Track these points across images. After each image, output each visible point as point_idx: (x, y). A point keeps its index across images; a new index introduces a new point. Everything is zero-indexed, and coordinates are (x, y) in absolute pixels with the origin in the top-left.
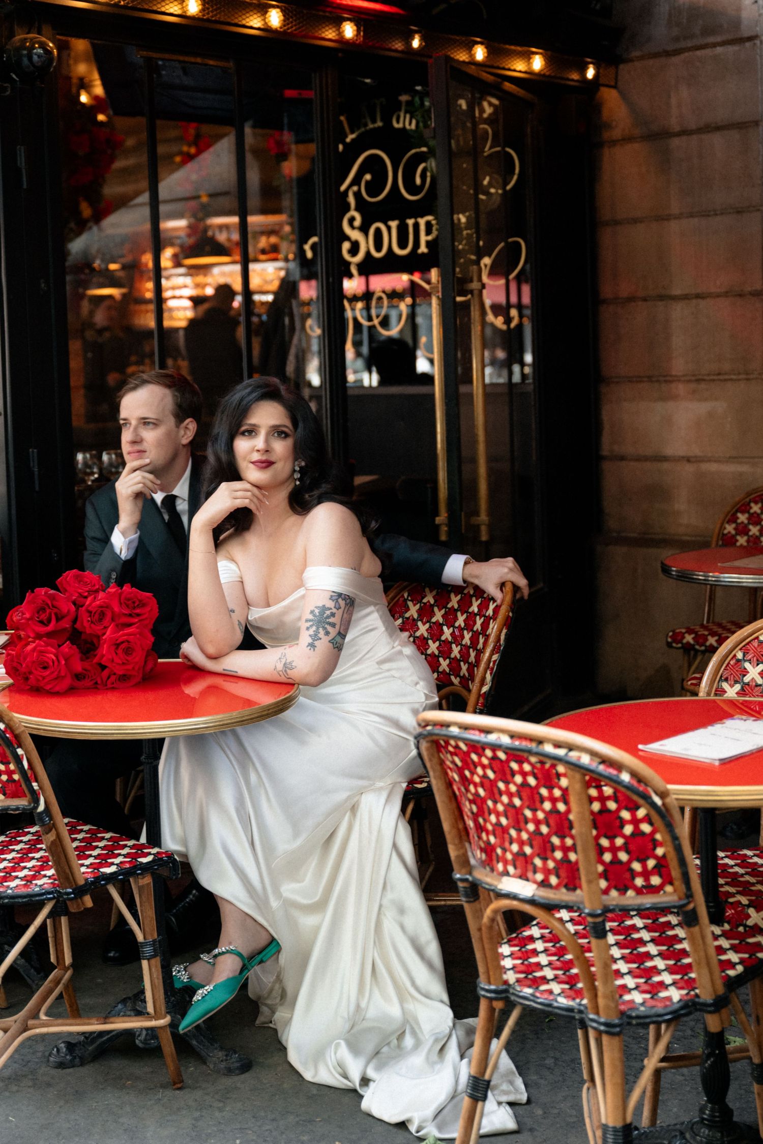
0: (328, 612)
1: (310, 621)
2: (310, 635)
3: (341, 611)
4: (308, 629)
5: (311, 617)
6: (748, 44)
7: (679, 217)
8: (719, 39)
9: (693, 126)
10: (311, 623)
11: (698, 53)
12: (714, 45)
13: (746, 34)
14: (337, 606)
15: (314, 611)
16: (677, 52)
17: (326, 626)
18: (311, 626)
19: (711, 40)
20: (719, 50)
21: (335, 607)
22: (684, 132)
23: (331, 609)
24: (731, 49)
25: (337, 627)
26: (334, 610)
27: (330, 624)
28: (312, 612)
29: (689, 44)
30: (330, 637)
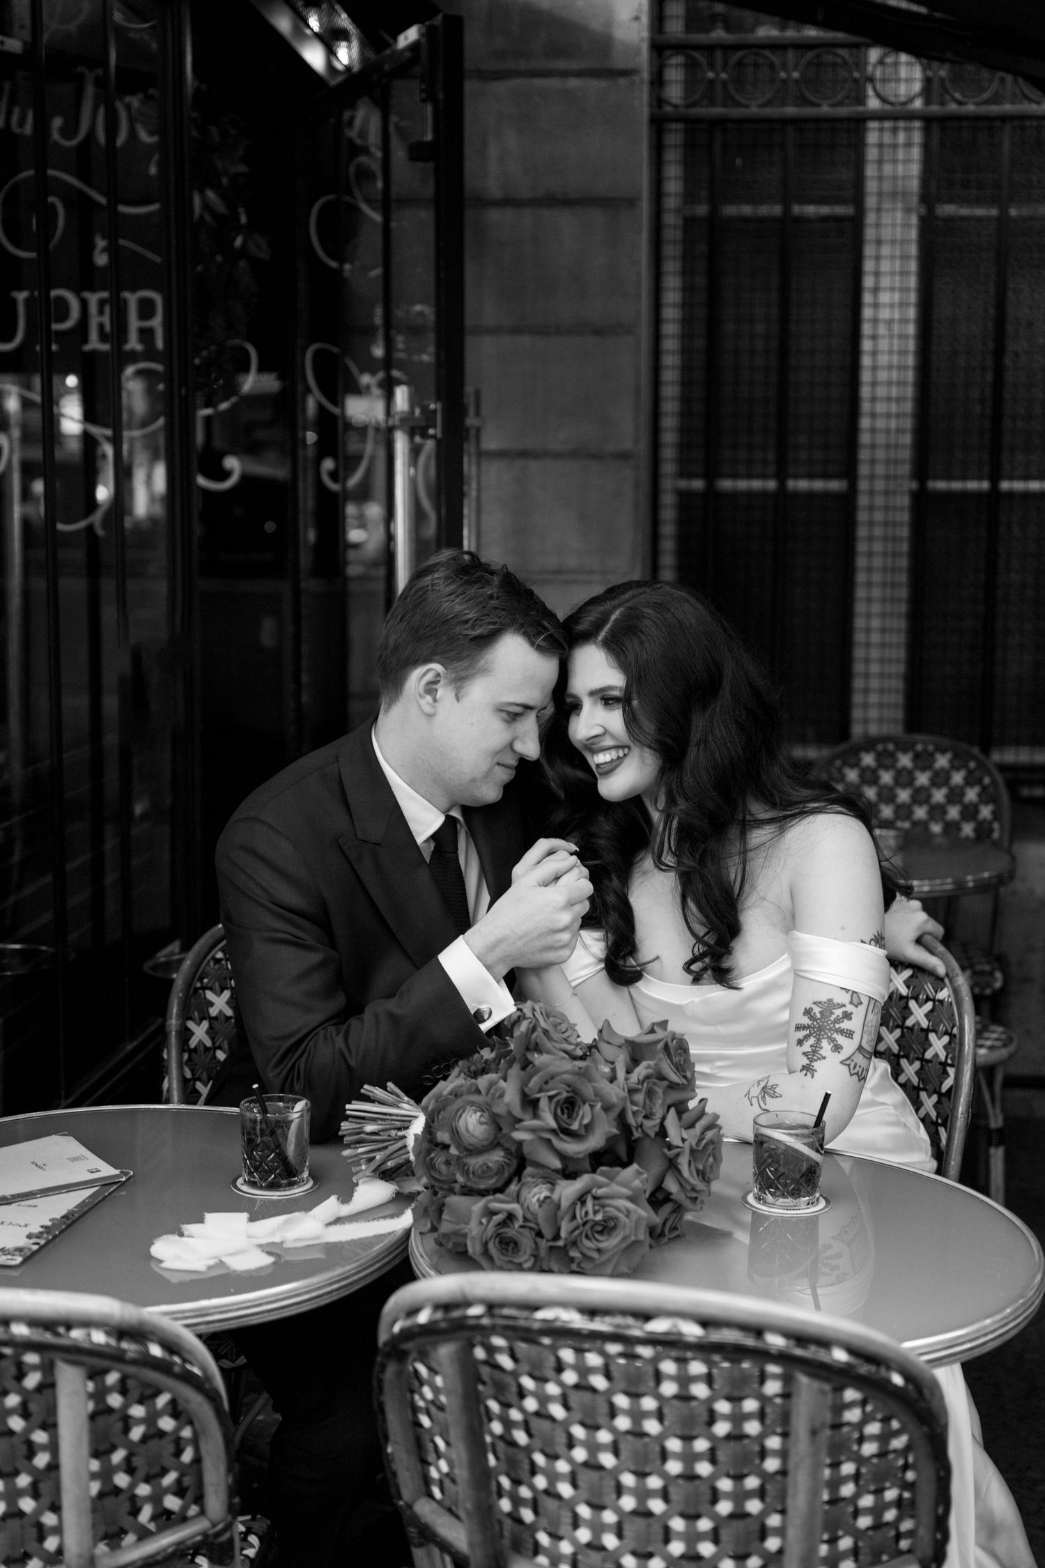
0: (838, 1012)
1: (803, 1027)
2: (804, 1054)
3: (862, 1008)
4: (800, 1042)
5: (806, 1021)
6: (622, 81)
7: (495, 331)
8: (574, 65)
9: (526, 194)
10: (806, 1032)
11: (538, 82)
12: (565, 74)
13: (620, 64)
14: (855, 1000)
15: (811, 1009)
16: (500, 75)
17: (835, 1035)
18: (807, 1037)
19: (561, 64)
20: (573, 83)
21: (851, 1003)
22: (508, 202)
23: (844, 1006)
24: (596, 84)
25: (857, 1037)
26: (850, 1008)
27: (842, 1032)
28: (808, 1012)
29: (523, 65)
30: (845, 1053)
